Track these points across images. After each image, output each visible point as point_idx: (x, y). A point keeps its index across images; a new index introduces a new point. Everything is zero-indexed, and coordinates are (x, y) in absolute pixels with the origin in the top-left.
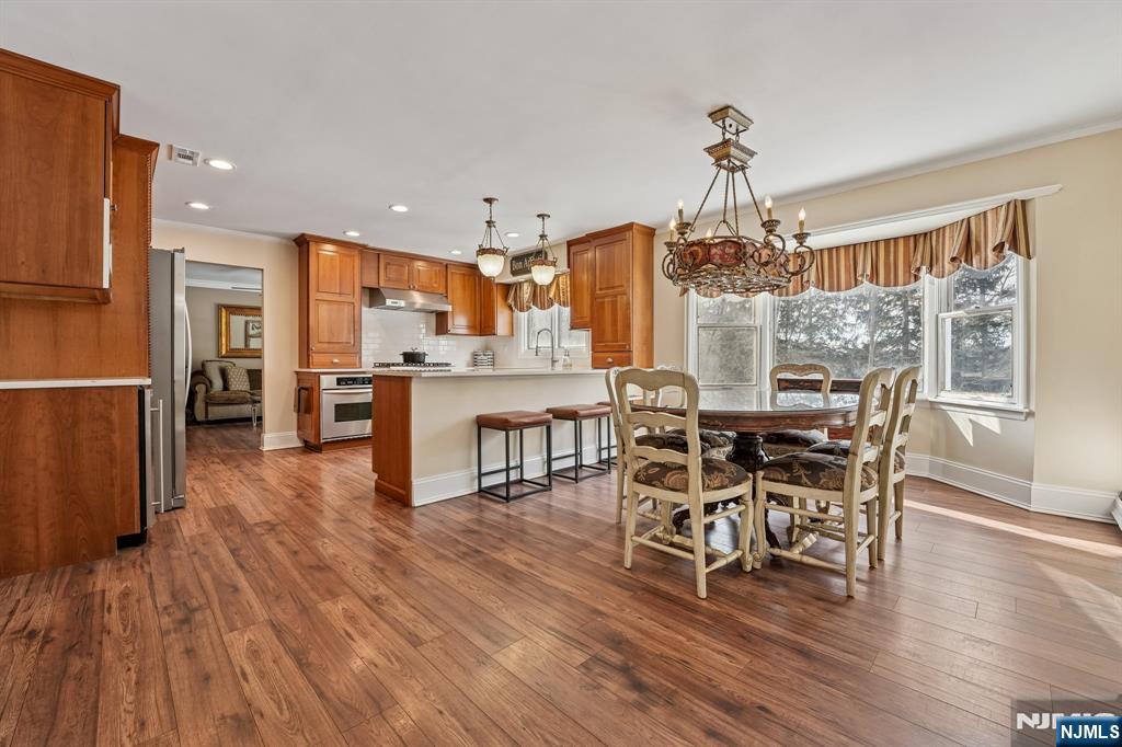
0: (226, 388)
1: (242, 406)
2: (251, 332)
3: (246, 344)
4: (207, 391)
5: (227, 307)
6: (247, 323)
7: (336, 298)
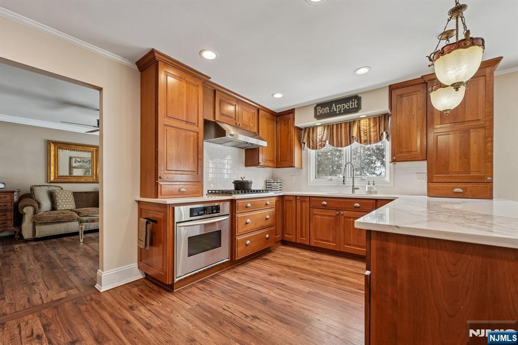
0: (54, 208)
1: (69, 223)
2: (74, 165)
3: (71, 172)
4: (35, 213)
5: (55, 143)
6: (71, 158)
7: (183, 125)
